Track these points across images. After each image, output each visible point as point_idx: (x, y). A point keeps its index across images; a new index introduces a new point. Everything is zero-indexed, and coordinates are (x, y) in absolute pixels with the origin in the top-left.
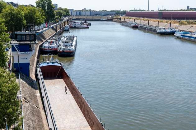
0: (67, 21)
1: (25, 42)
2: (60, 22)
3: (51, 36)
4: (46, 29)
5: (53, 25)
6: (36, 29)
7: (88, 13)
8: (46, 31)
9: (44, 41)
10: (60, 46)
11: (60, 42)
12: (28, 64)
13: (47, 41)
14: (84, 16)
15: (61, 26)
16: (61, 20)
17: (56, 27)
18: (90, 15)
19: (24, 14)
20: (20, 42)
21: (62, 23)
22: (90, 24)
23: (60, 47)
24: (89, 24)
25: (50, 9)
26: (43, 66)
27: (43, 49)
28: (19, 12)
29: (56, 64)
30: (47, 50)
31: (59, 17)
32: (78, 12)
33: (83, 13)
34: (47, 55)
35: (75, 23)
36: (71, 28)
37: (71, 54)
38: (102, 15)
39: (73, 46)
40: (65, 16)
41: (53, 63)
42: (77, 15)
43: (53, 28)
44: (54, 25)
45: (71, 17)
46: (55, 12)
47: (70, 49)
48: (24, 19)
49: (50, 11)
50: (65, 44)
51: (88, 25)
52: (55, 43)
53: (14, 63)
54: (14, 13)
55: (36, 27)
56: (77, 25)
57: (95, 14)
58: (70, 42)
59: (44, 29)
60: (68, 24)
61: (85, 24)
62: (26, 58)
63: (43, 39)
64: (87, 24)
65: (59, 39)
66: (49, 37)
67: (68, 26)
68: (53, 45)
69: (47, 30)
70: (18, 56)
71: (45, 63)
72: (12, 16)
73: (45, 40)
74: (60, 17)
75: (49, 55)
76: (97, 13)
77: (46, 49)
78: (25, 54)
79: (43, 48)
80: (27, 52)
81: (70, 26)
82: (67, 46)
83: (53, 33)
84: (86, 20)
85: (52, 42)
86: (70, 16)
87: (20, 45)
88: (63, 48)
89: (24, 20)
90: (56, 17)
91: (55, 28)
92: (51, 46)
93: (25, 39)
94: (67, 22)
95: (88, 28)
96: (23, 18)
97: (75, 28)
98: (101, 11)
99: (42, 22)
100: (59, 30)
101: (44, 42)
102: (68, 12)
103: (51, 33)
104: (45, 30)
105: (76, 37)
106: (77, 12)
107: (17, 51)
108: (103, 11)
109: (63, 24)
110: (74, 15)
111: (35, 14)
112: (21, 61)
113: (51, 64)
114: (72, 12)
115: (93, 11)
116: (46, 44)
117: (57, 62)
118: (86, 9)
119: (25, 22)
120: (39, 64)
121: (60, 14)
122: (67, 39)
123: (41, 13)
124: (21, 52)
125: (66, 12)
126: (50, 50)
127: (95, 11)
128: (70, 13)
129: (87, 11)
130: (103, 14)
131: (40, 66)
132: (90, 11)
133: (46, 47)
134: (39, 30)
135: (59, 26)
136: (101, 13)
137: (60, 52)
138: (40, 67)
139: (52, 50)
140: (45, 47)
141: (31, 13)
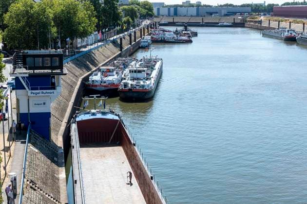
0: (148, 29)
1: (42, 71)
2: (132, 30)
3: (109, 59)
4: (100, 44)
5: (115, 37)
6: (79, 46)
7: (193, 11)
8: (100, 49)
9: (94, 69)
10: (125, 79)
11: (127, 71)
12: (48, 115)
13: (99, 70)
14: (184, 16)
15: (133, 38)
16: (134, 27)
17: (121, 39)
18: (198, 15)
19: (54, 14)
20: (32, 71)
21: (135, 32)
22: (195, 34)
23: (123, 81)
24: (192, 33)
25: (109, 2)
26: (84, 119)
27: (89, 85)
28: (44, 10)
29: (110, 116)
30: (98, 88)
31: (131, 20)
32: (172, 10)
33: (181, 11)
34: (93, 97)
35: (164, 31)
36: (155, 41)
37: (147, 97)
38: (223, 14)
39: (150, 79)
40: (144, 17)
41: (104, 113)
42: (169, 15)
43: (114, 42)
44: (118, 36)
45: (155, 20)
46: (120, 9)
47: (143, 86)
48: (53, 24)
49: (109, 8)
50: (135, 75)
51: (189, 37)
52: (115, 73)
53: (21, 112)
54: (32, 12)
55: (79, 40)
56: (168, 36)
57: (207, 13)
58: (144, 71)
59: (96, 45)
60: (150, 34)
61: (185, 34)
62: (44, 104)
63: (92, 64)
64: (188, 34)
65: (125, 66)
66: (105, 61)
67: (148, 38)
68: (110, 78)
69: (101, 46)
70: (28, 100)
71: (88, 113)
72: (28, 19)
73: (96, 67)
74: (133, 19)
75: (97, 97)
76: (212, 11)
77: (96, 86)
78: (41, 95)
79: (90, 82)
80: (44, 91)
81: (152, 38)
82: (138, 79)
83: (115, 54)
84: (186, 26)
85: (109, 71)
86: (156, 17)
87: (31, 76)
88: (130, 82)
89: (54, 26)
90: (124, 19)
91: (119, 41)
92: (105, 79)
93: (41, 65)
94: (146, 30)
95: (191, 41)
96: (51, 23)
97: (164, 42)
98: (221, 6)
99: (90, 30)
100: (126, 47)
101: (94, 71)
102: (150, 9)
103: (109, 54)
104: (98, 47)
105: (160, 61)
106: (169, 10)
107: (25, 89)
108: (227, 5)
109: (138, 34)
110: (163, 16)
111: (75, 14)
112: (34, 110)
113: (99, 116)
114: (158, 9)
115: (205, 6)
116: (96, 75)
117: (112, 112)
118: (191, 2)
119: (54, 30)
120: (76, 117)
121: (132, 13)
122: (140, 65)
123: (89, 12)
124: (33, 91)
125: (145, 9)
126: (103, 88)
127: (209, 6)
128: (155, 11)
129: (192, 6)
130: (224, 12)
131: (78, 119)
132: (198, 5)
133: (97, 81)
134: (85, 47)
135: (128, 38)
136: (221, 11)
137: (122, 91)
138: (77, 122)
139: (106, 88)
140: (93, 81)
141: (69, 13)
